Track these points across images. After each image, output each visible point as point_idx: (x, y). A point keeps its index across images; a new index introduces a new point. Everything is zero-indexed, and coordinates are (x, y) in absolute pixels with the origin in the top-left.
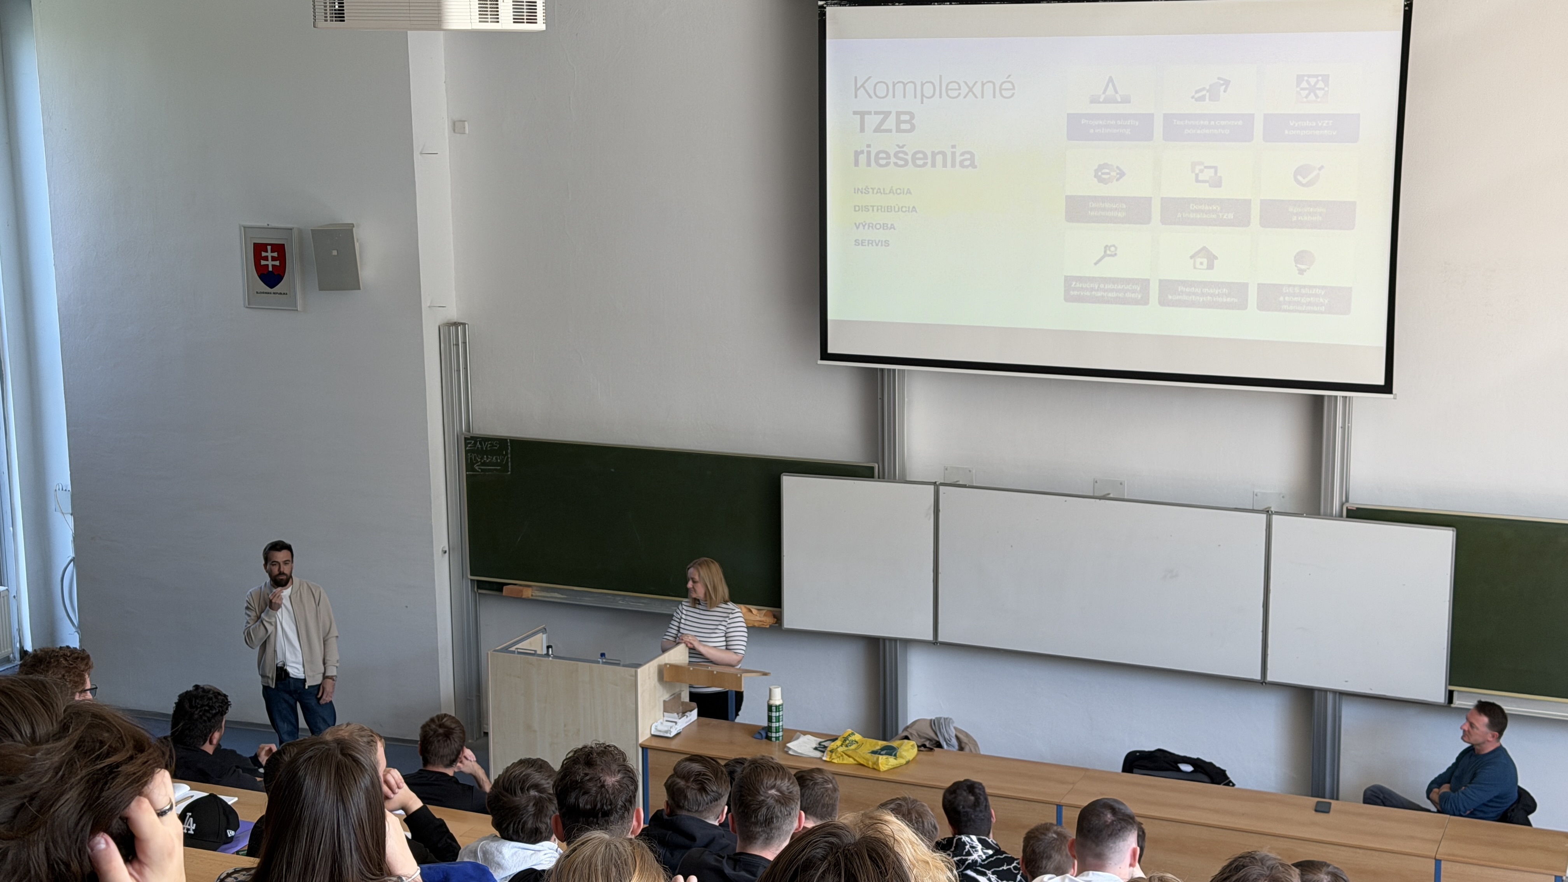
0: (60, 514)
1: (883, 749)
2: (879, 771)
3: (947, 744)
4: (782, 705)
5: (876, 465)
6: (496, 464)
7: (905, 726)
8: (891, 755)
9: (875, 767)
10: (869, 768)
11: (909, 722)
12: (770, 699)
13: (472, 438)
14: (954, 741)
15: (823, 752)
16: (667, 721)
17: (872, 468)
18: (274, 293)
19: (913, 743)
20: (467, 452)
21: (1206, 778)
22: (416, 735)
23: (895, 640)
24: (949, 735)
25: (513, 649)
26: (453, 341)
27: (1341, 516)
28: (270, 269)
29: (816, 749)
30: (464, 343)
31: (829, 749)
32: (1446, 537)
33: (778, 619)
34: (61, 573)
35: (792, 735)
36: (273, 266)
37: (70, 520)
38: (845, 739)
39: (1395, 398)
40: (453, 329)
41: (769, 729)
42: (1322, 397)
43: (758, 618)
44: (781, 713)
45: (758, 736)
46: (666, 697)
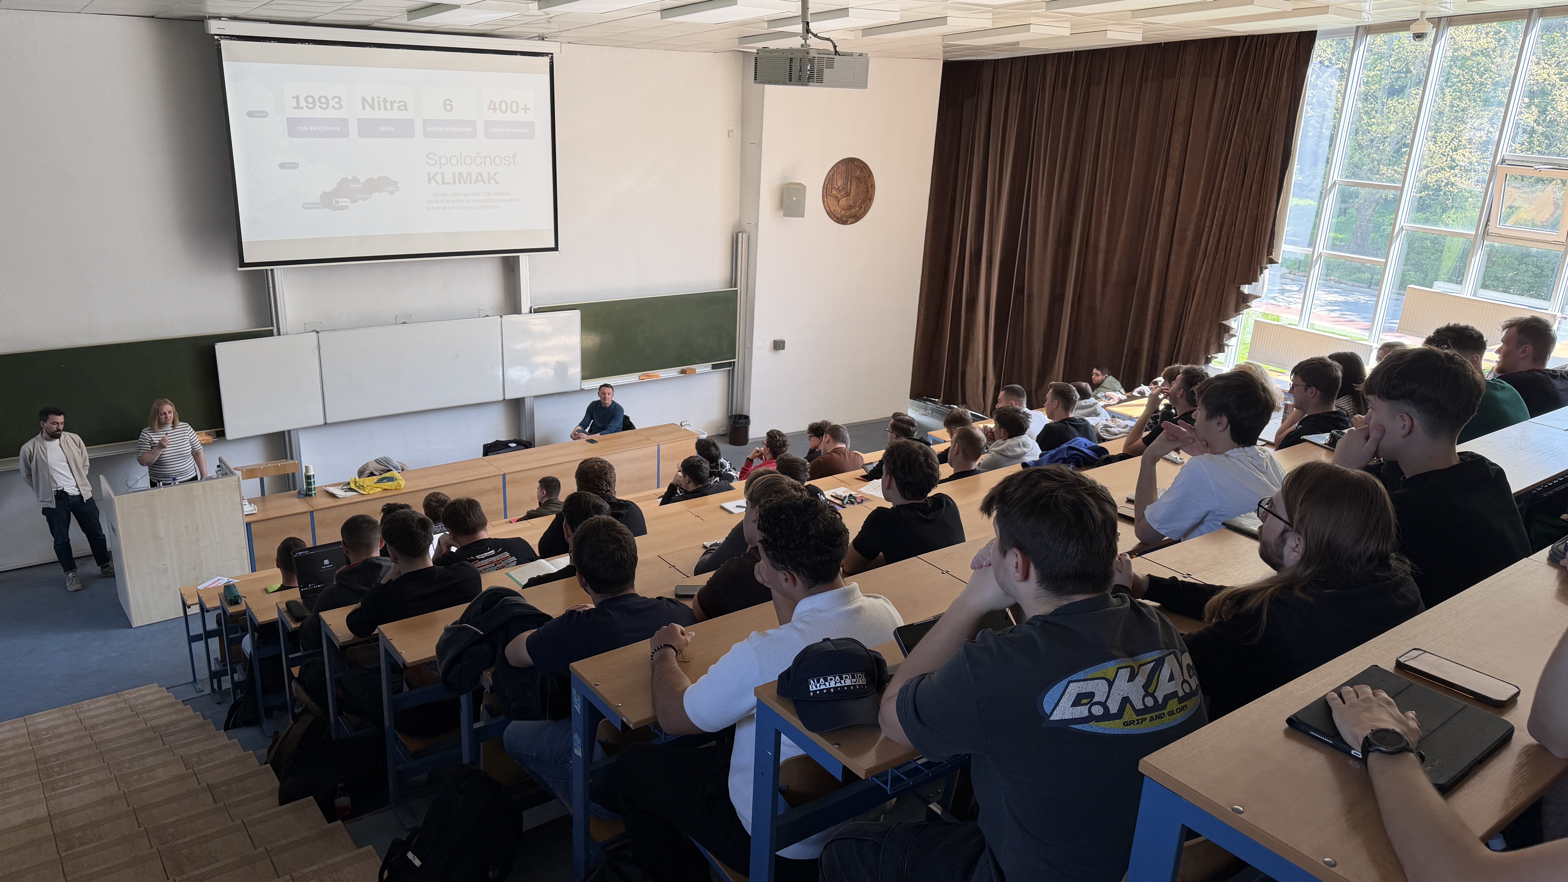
1: (381, 480)
5: (274, 328)
8: (393, 480)
14: (399, 467)
15: (354, 491)
17: (271, 330)
24: (395, 465)
27: (531, 312)
29: (346, 491)
31: (355, 488)
32: (577, 313)
38: (354, 482)
39: (559, 252)
41: (308, 490)
45: (301, 496)
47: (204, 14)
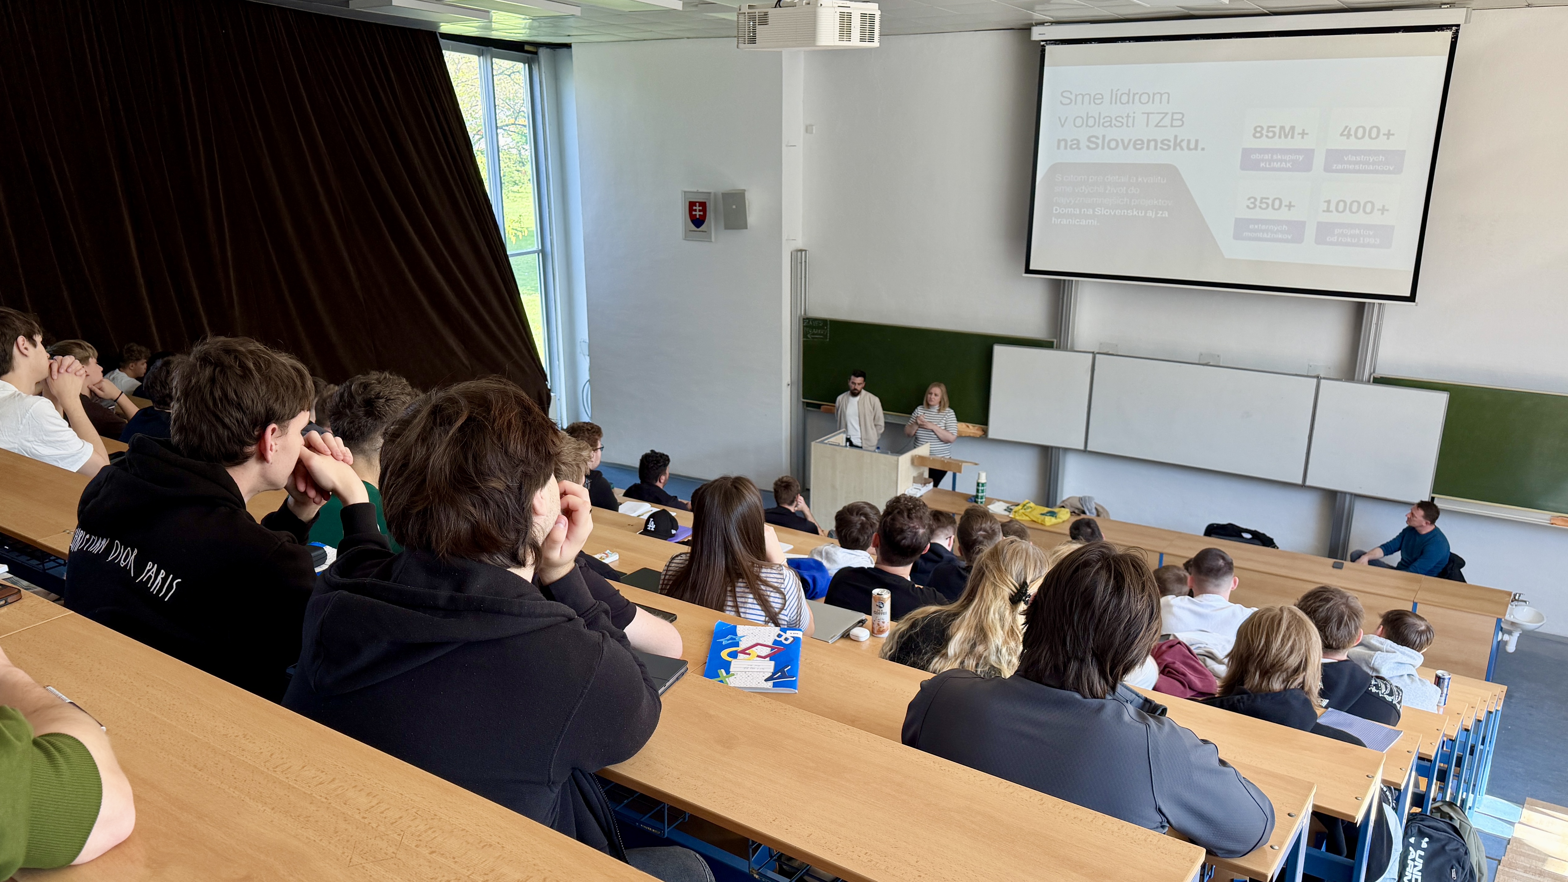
0: (582, 355)
1: (1048, 513)
2: (1045, 525)
3: (1089, 512)
4: (985, 483)
5: (1055, 340)
6: (820, 334)
7: (1061, 500)
8: (1053, 516)
9: (1043, 523)
10: (1038, 523)
11: (1064, 498)
12: (979, 479)
13: (807, 319)
14: (1094, 511)
15: (1010, 512)
16: (915, 488)
17: (1053, 342)
18: (700, 231)
19: (1068, 510)
20: (804, 326)
21: (1260, 543)
22: (771, 488)
23: (1058, 448)
24: (1091, 507)
25: (826, 441)
26: (799, 261)
27: (1370, 382)
28: (698, 217)
29: (1005, 510)
30: (805, 262)
31: (1014, 510)
32: (1442, 398)
33: (985, 432)
34: (582, 387)
35: (990, 501)
36: (699, 215)
37: (588, 358)
38: (1024, 505)
39: (1416, 305)
40: (799, 253)
41: (977, 497)
42: (1364, 303)
43: (973, 431)
44: (985, 488)
45: (969, 500)
46: (915, 474)
47: (1030, 22)
